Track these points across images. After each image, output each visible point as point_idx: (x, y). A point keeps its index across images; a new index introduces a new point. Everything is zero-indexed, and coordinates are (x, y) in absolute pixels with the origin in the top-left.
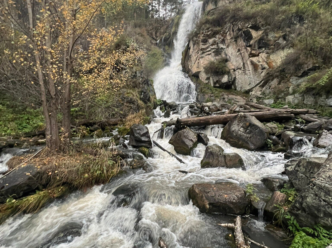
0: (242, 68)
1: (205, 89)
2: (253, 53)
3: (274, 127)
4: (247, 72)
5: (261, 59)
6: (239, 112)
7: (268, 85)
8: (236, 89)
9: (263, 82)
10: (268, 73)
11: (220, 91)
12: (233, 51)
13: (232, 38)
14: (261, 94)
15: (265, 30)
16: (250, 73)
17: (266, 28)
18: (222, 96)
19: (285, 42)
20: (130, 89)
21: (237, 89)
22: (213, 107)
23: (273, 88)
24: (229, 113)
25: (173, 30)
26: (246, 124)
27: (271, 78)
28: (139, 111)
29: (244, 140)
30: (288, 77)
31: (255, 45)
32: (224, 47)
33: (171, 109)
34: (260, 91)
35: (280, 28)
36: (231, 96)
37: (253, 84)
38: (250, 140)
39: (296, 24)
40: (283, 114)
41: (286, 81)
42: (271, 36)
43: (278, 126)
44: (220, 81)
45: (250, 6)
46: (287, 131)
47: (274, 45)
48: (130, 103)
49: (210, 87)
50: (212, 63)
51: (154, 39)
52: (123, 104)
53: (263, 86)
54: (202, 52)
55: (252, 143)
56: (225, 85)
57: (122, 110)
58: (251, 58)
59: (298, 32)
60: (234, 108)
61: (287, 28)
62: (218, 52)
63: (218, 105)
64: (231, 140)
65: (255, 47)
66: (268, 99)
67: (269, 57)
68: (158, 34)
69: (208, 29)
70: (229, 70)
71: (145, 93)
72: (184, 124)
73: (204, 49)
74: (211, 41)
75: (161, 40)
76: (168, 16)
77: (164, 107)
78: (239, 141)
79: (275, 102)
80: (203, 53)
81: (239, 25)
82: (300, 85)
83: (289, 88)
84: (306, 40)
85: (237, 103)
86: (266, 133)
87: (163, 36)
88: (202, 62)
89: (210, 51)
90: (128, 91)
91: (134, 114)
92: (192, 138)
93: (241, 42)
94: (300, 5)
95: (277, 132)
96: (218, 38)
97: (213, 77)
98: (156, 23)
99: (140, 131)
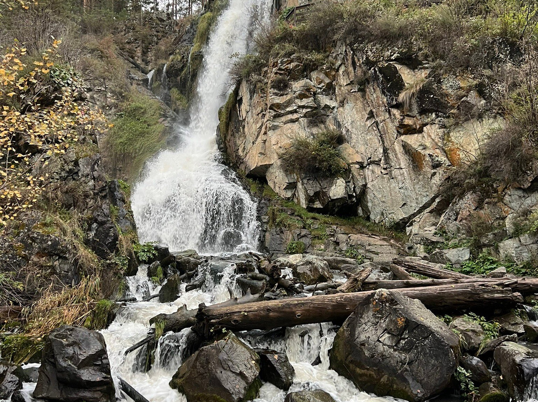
0: (382, 161)
1: (283, 215)
2: (408, 125)
3: (473, 331)
4: (395, 172)
5: (430, 140)
6: (376, 285)
7: (452, 210)
8: (368, 218)
9: (437, 200)
10: (448, 178)
11: (325, 222)
12: (357, 117)
13: (352, 83)
14: (436, 233)
15: (434, 69)
16: (402, 174)
17: (434, 64)
18: (333, 236)
19: (483, 102)
20: (55, 212)
21: (372, 217)
22: (306, 269)
23: (466, 219)
24: (349, 290)
25: (193, 49)
26: (396, 324)
27: (457, 191)
28: (78, 283)
29: (393, 371)
30: (500, 189)
31: (410, 105)
32: (333, 104)
33: (181, 274)
34: (434, 225)
35: (467, 68)
36: (355, 237)
37: (414, 205)
38: (412, 371)
39: (505, 62)
40: (492, 292)
41: (496, 200)
42: (450, 85)
43: (483, 327)
44: (325, 194)
45: (393, 10)
46: (507, 340)
47: (458, 109)
48: (50, 255)
49: (297, 208)
50: (301, 145)
51: (137, 66)
52: (26, 259)
53: (438, 212)
54: (274, 113)
55: (415, 379)
56: (338, 204)
57: (20, 278)
58: (403, 137)
59: (510, 81)
60: (364, 275)
61: (484, 68)
62: (316, 116)
63: (320, 263)
64: (358, 370)
65: (410, 110)
66: (455, 247)
67: (449, 136)
68: (151, 56)
69: (289, 54)
70: (349, 165)
71: (101, 224)
72: (219, 323)
73: (278, 106)
74: (297, 86)
75: (159, 72)
76: (181, 9)
77: (160, 268)
78: (380, 372)
79: (473, 258)
80: (275, 117)
81: (369, 53)
82: (531, 212)
83: (504, 218)
84: (531, 101)
85: (373, 255)
86: (451, 347)
87: (164, 61)
88: (273, 142)
89: (295, 111)
90: (48, 219)
91: (60, 290)
92: (242, 368)
93: (376, 95)
94: (508, 18)
95: (483, 345)
96: (316, 79)
97: (305, 181)
98: (144, 25)
99: (76, 349)
